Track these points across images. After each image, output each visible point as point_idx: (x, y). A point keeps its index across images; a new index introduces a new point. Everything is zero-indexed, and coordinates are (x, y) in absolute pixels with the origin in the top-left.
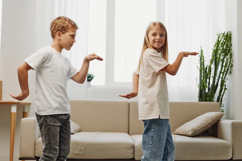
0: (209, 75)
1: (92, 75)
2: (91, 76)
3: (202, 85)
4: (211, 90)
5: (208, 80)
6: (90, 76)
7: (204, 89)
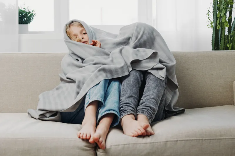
0: (230, 5)
1: (29, 13)
2: (29, 15)
3: (218, 22)
4: (234, 30)
5: (228, 14)
6: (26, 14)
7: (222, 29)
